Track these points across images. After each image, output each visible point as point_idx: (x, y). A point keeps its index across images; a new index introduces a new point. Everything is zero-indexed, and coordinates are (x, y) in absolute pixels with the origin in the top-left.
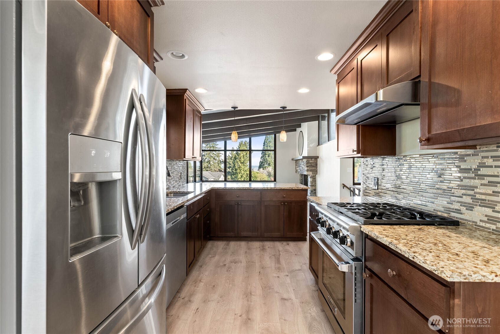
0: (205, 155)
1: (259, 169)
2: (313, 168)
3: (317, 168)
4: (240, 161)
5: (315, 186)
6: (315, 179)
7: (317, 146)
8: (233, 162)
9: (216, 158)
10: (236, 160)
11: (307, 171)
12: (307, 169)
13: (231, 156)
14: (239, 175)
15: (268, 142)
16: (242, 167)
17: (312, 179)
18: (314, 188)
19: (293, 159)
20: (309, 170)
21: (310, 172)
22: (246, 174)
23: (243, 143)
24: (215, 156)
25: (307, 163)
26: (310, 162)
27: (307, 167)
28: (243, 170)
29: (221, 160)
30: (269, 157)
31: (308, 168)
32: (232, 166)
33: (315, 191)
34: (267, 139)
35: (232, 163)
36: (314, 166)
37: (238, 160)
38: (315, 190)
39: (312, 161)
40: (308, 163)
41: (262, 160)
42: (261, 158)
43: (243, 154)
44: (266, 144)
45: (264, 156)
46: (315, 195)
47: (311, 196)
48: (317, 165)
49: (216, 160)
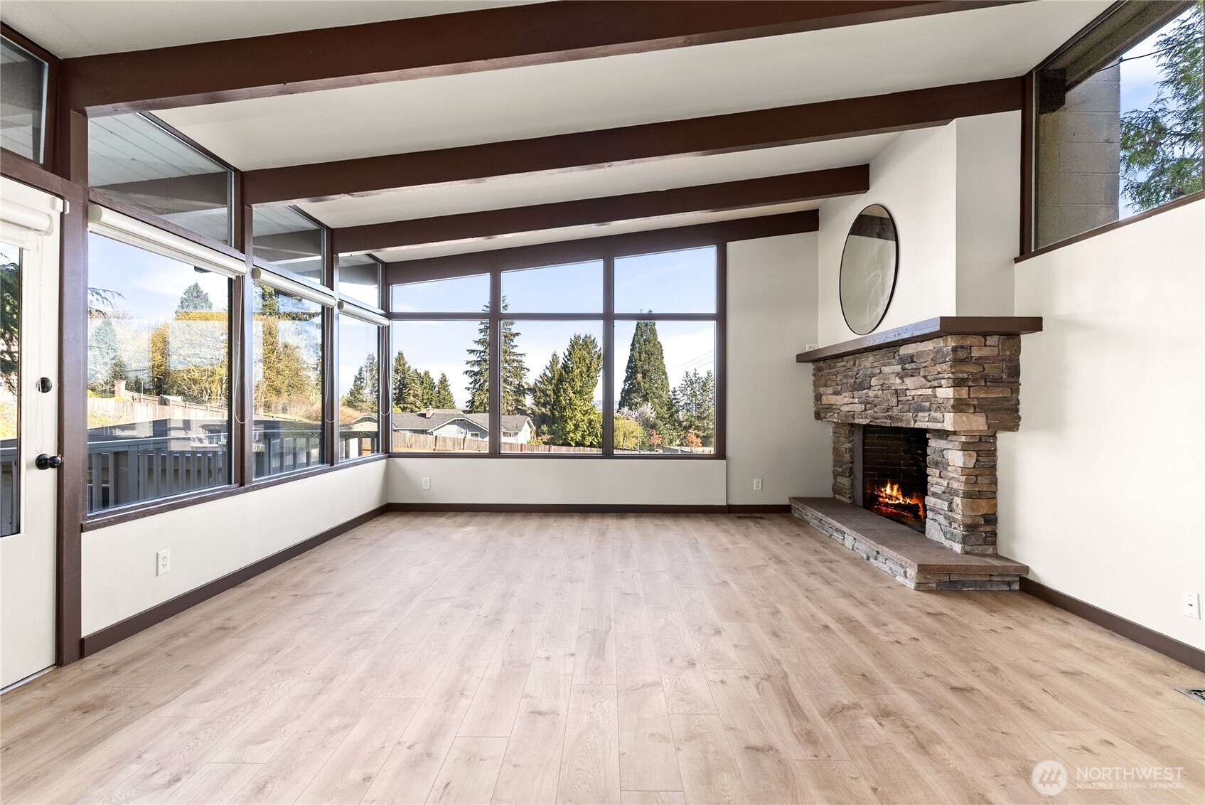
0: (482, 373)
1: (620, 408)
2: (997, 393)
3: (1018, 391)
4: (572, 387)
5: (992, 496)
6: (992, 454)
7: (1017, 260)
8: (554, 390)
9: (510, 379)
10: (562, 385)
11: (959, 406)
12: (956, 399)
13: (550, 375)
14: (570, 423)
15: (642, 342)
16: (578, 403)
17: (974, 454)
18: (984, 507)
19: (802, 358)
20: (968, 405)
21: (971, 416)
22: (586, 421)
23: (581, 342)
24: (508, 375)
25: (957, 362)
26: (975, 353)
27: (958, 383)
28: (580, 411)
29: (524, 384)
30: (644, 378)
31: (964, 393)
32: (553, 400)
33: (988, 529)
34: (640, 333)
35: (552, 393)
36: (997, 381)
37: (567, 385)
38: (991, 519)
39: (985, 352)
40: (963, 361)
41: (626, 387)
42: (625, 381)
43: (579, 370)
44: (637, 345)
45: (631, 377)
46: (990, 551)
47: (967, 553)
48: (1015, 372)
49: (511, 385)
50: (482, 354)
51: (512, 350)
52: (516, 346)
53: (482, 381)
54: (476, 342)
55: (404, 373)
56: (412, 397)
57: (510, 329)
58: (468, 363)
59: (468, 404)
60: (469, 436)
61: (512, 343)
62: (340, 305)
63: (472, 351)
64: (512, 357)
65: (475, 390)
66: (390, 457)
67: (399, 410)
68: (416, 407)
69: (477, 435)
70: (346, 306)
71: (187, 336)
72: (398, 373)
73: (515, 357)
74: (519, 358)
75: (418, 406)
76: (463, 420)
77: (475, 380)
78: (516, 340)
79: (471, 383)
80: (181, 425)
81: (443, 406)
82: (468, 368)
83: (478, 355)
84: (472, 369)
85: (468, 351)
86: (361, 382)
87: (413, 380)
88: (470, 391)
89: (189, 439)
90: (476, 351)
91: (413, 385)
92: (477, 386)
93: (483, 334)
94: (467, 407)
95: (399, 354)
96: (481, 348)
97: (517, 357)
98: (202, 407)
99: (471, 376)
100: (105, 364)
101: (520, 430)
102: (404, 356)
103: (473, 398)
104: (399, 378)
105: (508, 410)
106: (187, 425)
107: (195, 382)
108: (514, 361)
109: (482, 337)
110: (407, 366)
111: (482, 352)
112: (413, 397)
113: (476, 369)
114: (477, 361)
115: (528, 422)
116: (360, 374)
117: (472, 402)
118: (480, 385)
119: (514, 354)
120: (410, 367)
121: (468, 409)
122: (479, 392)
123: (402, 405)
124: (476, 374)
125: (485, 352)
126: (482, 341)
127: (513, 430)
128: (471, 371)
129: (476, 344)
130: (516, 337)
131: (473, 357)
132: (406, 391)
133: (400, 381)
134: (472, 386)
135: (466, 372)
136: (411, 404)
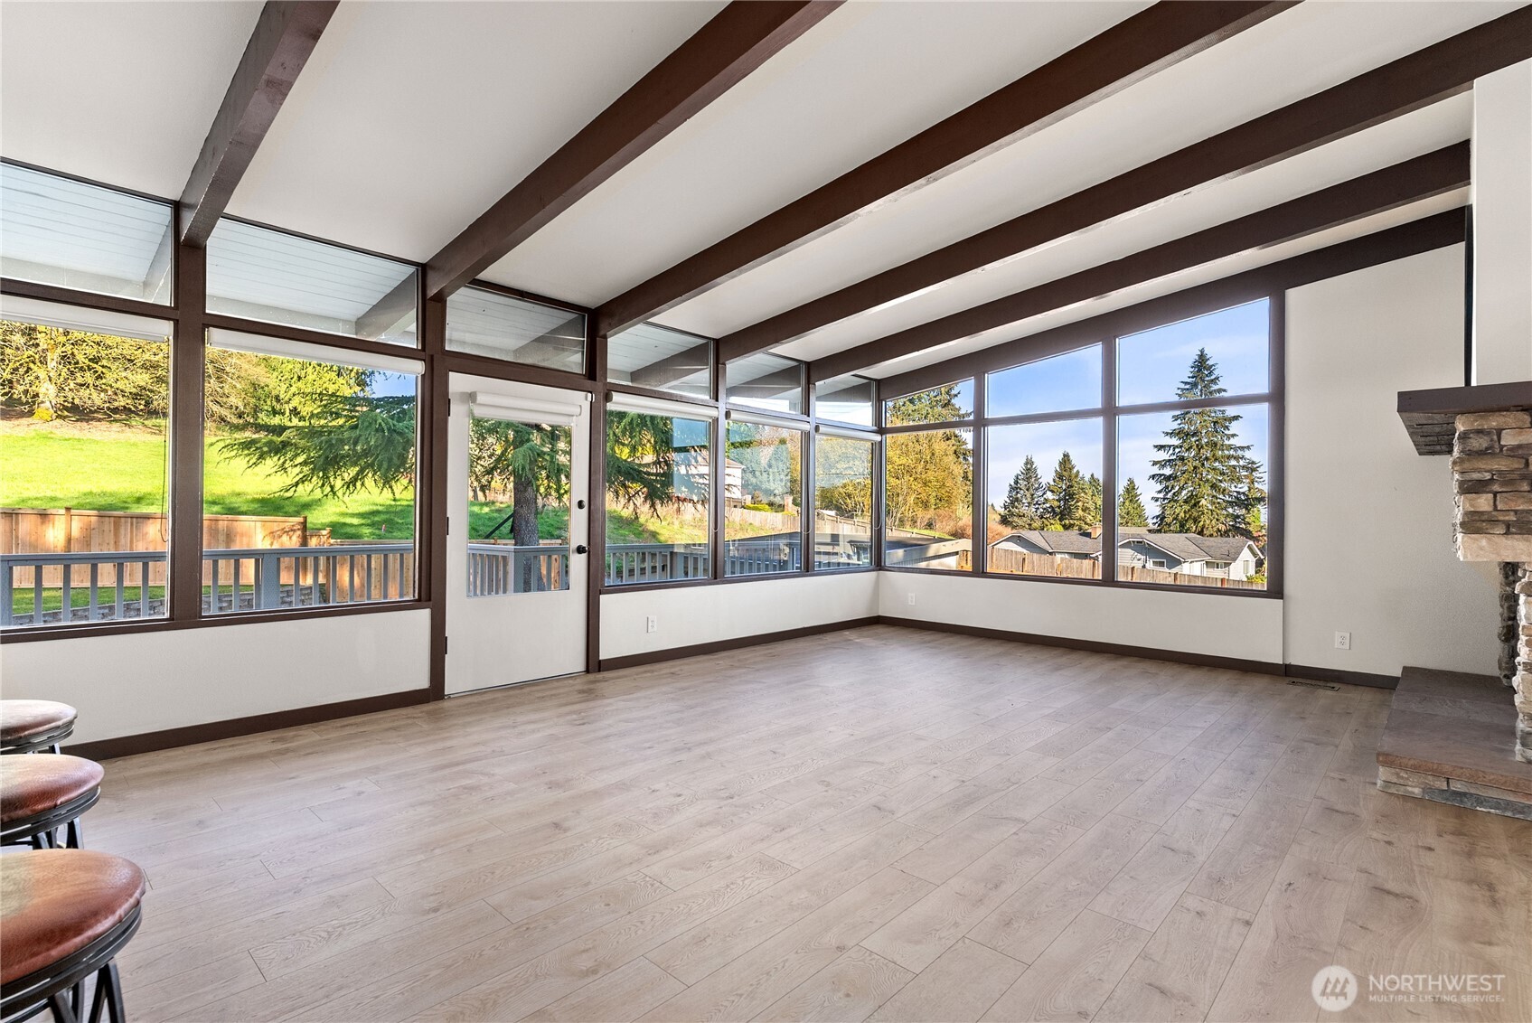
26: (1509, 440)
50: (1177, 450)
51: (1226, 442)
52: (1233, 435)
53: (1177, 488)
54: (1167, 434)
55: (1070, 480)
56: (1080, 511)
57: (1223, 412)
58: (1155, 463)
59: (1155, 521)
60: (1150, 565)
61: (1227, 432)
62: (817, 429)
63: (1160, 447)
64: (1226, 452)
65: (1166, 501)
66: (880, 570)
67: (1060, 528)
68: (1086, 523)
69: (1161, 564)
70: (822, 429)
71: (844, 450)
72: (1062, 480)
73: (1232, 452)
74: (1240, 453)
75: (1089, 522)
76: (1141, 542)
77: (1167, 487)
78: (1234, 427)
79: (1160, 492)
80: (829, 541)
81: (1127, 523)
82: (1156, 470)
83: (1171, 452)
84: (1161, 472)
85: (1156, 446)
86: (1017, 493)
87: (1082, 489)
88: (1159, 503)
89: (836, 554)
90: (1170, 446)
91: (1082, 495)
92: (1169, 495)
93: (1179, 421)
94: (1154, 524)
95: (1064, 455)
96: (1175, 441)
97: (1236, 451)
98: (850, 522)
99: (1160, 482)
100: (781, 480)
101: (1235, 560)
102: (1071, 458)
103: (1163, 513)
104: (1064, 487)
105: (1219, 530)
106: (835, 539)
107: (849, 496)
108: (1229, 457)
109: (1177, 427)
110: (1075, 471)
111: (1177, 447)
112: (1083, 510)
113: (1168, 471)
114: (1169, 461)
115: (1249, 547)
116: (1016, 482)
117: (1162, 517)
118: (1174, 494)
119: (1230, 447)
120: (1078, 472)
121: (1156, 527)
122: (1172, 503)
123: (1067, 522)
124: (1168, 478)
125: (1181, 447)
126: (1177, 431)
127: (1222, 559)
128: (1161, 475)
129: (1168, 437)
130: (1234, 423)
131: (1163, 455)
132: (1073, 503)
133: (1065, 490)
134: (1161, 495)
135: (1153, 477)
136: (1080, 519)
